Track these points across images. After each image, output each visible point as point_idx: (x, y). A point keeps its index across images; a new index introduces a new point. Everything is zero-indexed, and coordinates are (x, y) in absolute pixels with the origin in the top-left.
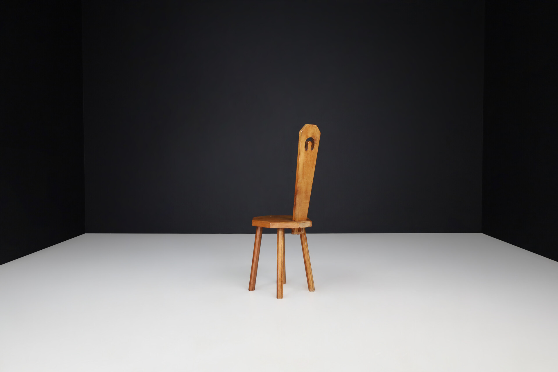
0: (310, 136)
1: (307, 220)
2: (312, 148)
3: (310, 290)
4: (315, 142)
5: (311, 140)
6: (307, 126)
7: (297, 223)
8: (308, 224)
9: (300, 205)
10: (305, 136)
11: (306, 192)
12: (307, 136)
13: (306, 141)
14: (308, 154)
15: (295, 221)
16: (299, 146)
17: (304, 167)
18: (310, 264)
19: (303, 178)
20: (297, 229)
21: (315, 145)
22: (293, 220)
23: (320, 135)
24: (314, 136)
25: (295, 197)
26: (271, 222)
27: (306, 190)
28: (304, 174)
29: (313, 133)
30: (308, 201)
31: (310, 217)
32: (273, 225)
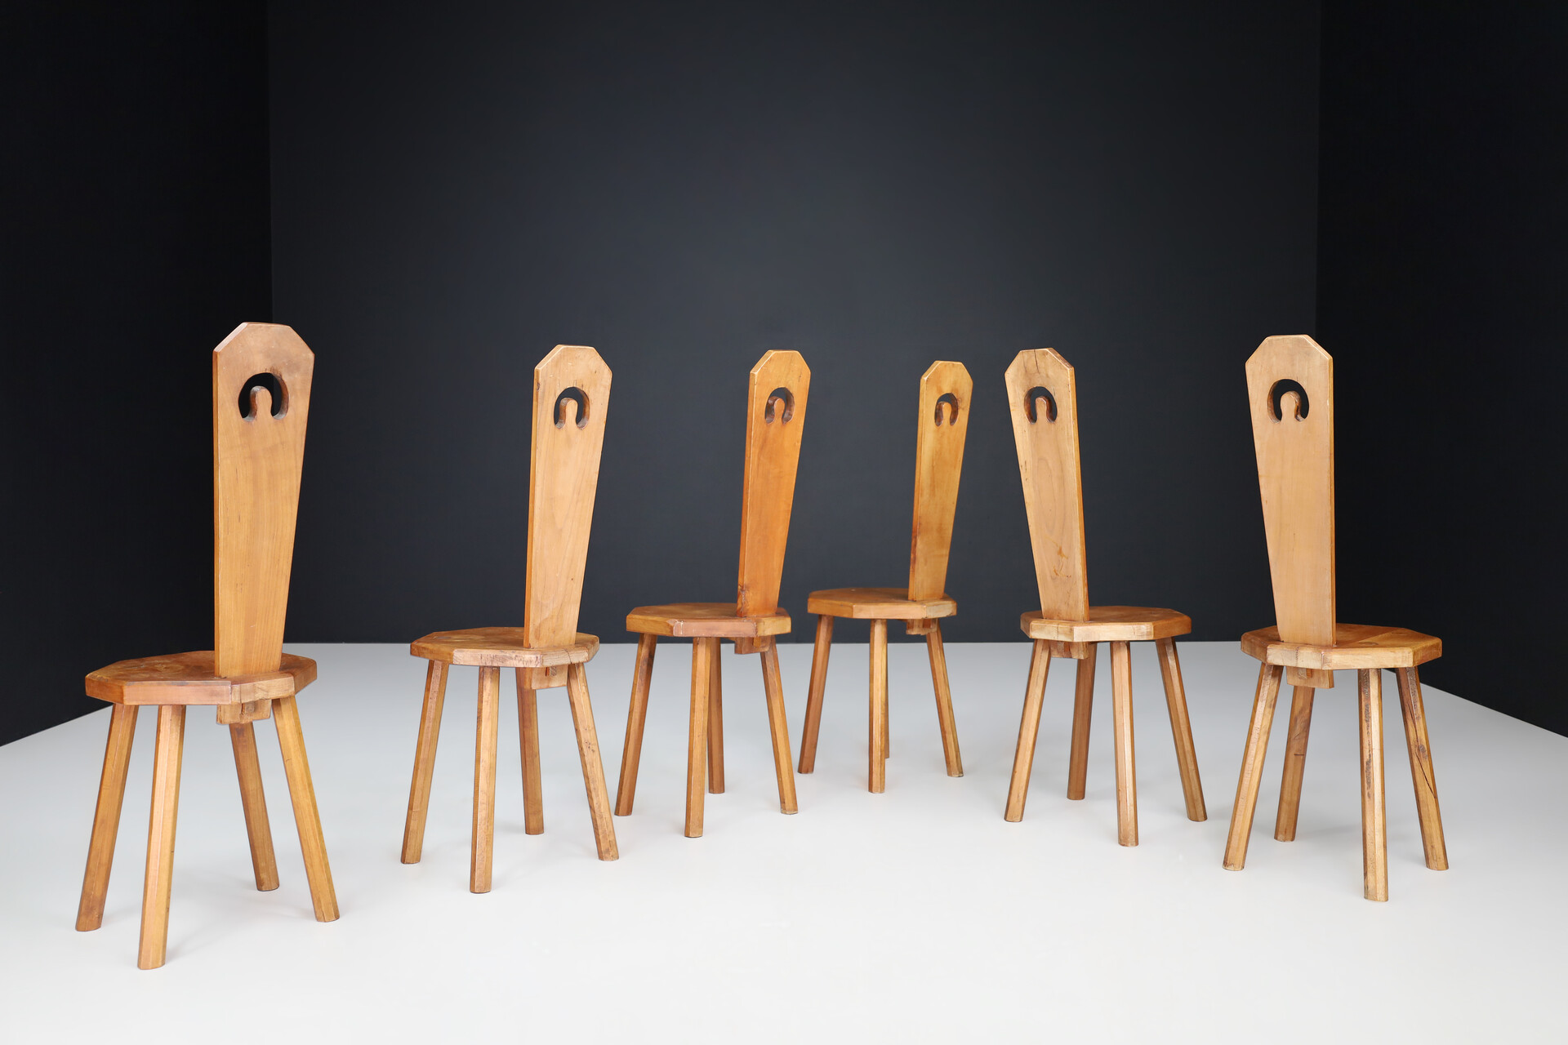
0: (946, 390)
1: (944, 598)
2: (953, 420)
3: (950, 774)
4: (960, 404)
5: (950, 398)
6: (938, 364)
7: (919, 606)
8: (947, 609)
9: (926, 561)
10: (935, 389)
11: (940, 530)
12: (939, 389)
13: (939, 401)
14: (943, 434)
15: (914, 601)
16: (920, 415)
17: (933, 467)
18: (950, 708)
19: (933, 493)
20: (920, 620)
21: (960, 411)
22: (910, 598)
23: (971, 388)
24: (957, 391)
25: (913, 542)
26: (855, 602)
27: (941, 524)
28: (933, 486)
29: (955, 383)
30: (946, 552)
31: (951, 590)
32: (861, 610)
